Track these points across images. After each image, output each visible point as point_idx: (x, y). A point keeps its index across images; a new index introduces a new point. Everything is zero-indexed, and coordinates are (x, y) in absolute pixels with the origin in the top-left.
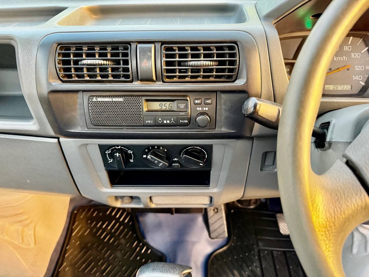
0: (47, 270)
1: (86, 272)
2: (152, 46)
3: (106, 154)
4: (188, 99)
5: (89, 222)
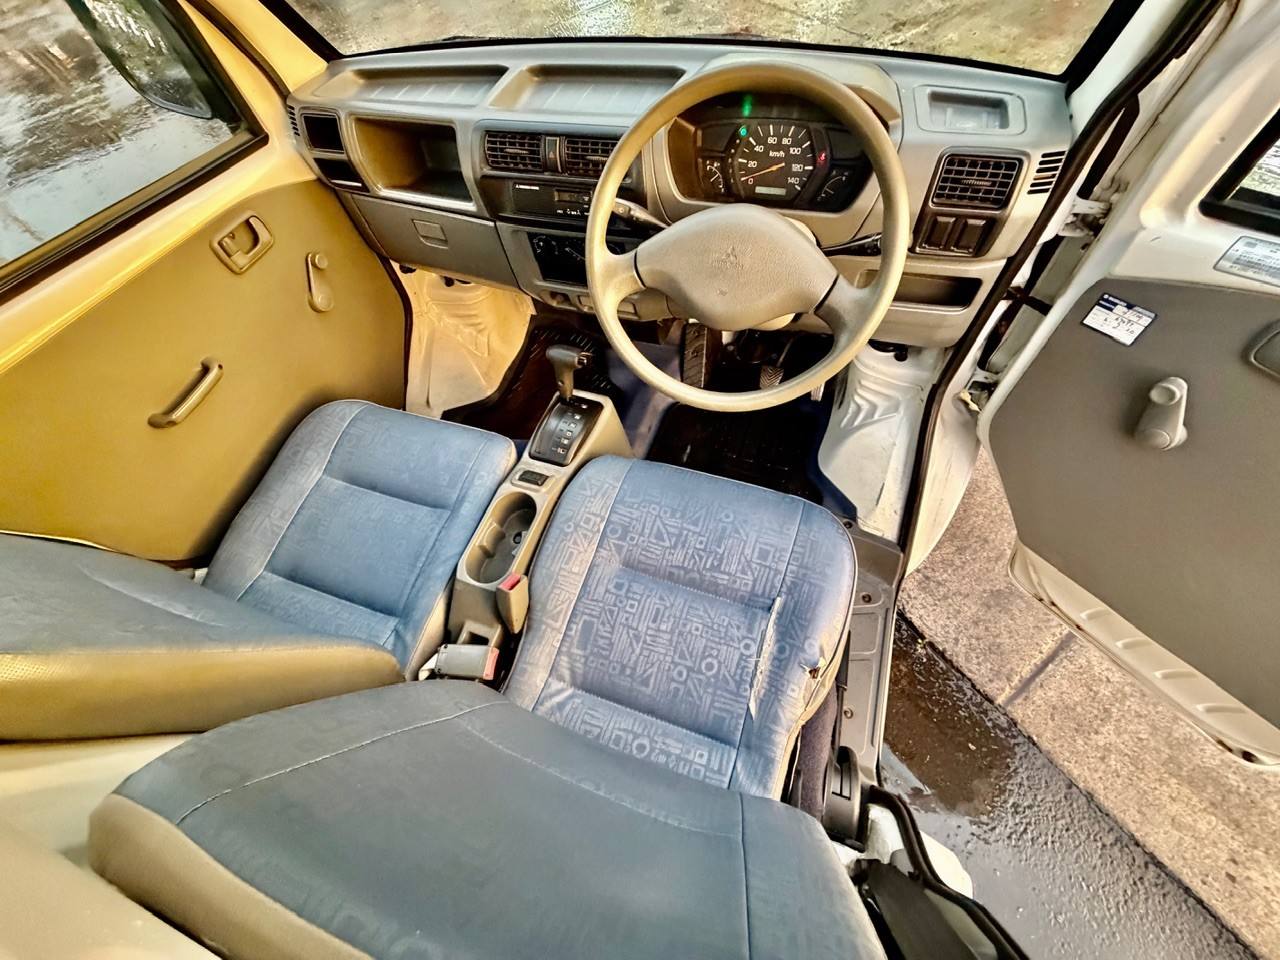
2: (558, 139)
3: (534, 243)
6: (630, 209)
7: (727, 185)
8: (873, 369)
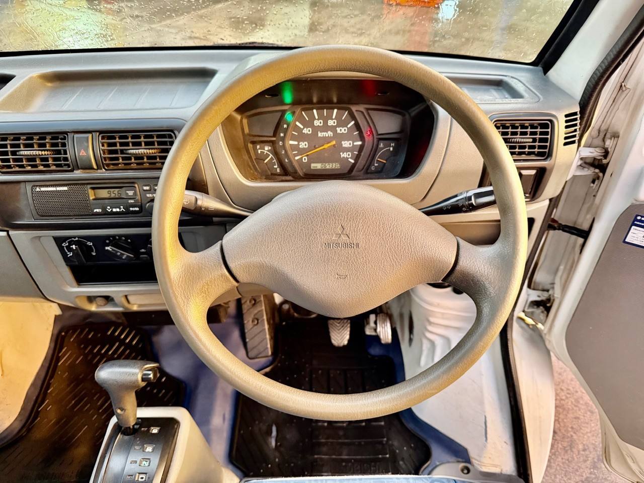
0: (22, 409)
1: (75, 410)
2: (90, 136)
3: (64, 247)
4: (136, 186)
5: (82, 346)
6: (196, 199)
7: (281, 165)
8: (438, 306)
